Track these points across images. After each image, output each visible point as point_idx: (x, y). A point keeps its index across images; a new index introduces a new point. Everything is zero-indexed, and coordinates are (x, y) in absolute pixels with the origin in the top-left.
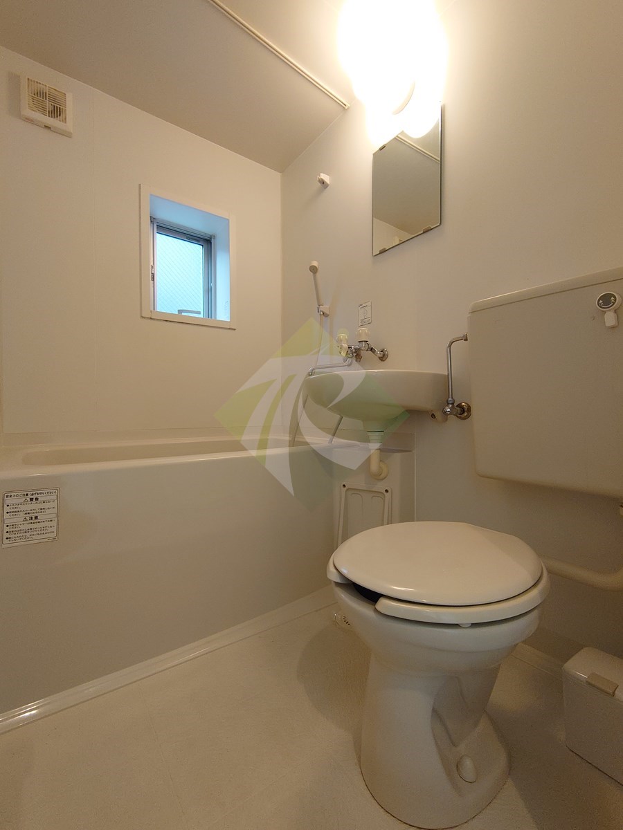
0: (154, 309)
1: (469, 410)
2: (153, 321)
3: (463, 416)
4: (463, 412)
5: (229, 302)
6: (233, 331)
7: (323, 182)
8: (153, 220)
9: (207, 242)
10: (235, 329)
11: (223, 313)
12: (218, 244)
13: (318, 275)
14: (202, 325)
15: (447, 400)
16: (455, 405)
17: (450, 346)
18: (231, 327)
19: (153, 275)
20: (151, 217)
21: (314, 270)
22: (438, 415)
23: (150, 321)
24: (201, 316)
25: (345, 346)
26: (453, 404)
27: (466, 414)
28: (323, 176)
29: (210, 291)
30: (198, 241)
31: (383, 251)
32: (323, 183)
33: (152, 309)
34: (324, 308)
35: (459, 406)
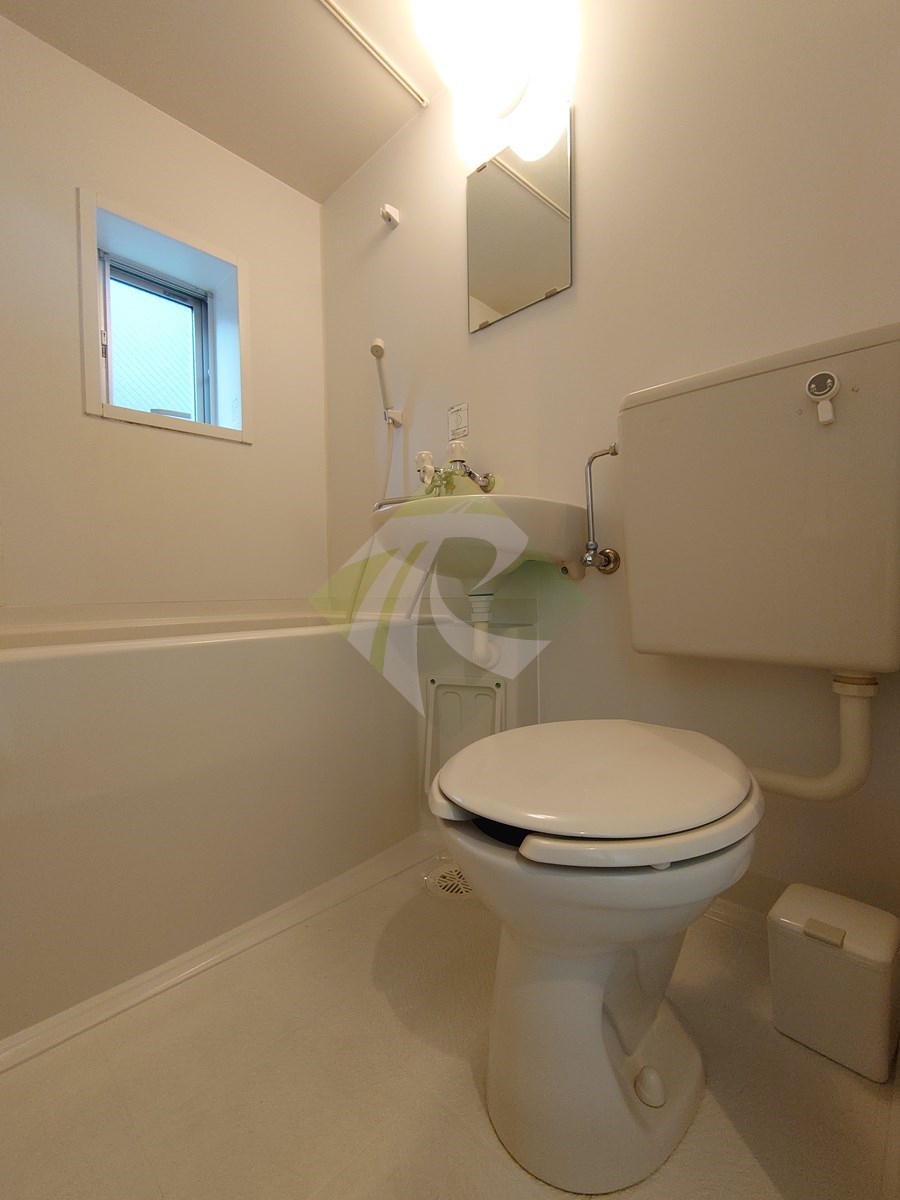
0: (108, 402)
1: (617, 559)
2: (105, 422)
3: (608, 568)
4: (609, 562)
5: (239, 400)
6: (247, 447)
7: (389, 218)
8: (103, 255)
9: (199, 302)
10: (250, 444)
11: (229, 416)
12: (217, 307)
13: (384, 360)
14: (195, 434)
15: (587, 545)
16: (599, 551)
17: (590, 464)
18: (245, 441)
19: (105, 347)
20: (99, 250)
21: (378, 352)
22: (573, 569)
23: (100, 421)
24: (193, 419)
25: (430, 468)
26: (595, 549)
27: (612, 566)
28: (389, 209)
29: (206, 383)
30: (185, 300)
31: (484, 326)
32: (390, 220)
33: (105, 402)
34: (396, 414)
35: (602, 553)
